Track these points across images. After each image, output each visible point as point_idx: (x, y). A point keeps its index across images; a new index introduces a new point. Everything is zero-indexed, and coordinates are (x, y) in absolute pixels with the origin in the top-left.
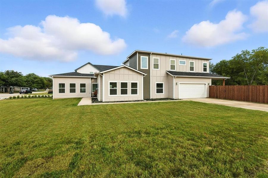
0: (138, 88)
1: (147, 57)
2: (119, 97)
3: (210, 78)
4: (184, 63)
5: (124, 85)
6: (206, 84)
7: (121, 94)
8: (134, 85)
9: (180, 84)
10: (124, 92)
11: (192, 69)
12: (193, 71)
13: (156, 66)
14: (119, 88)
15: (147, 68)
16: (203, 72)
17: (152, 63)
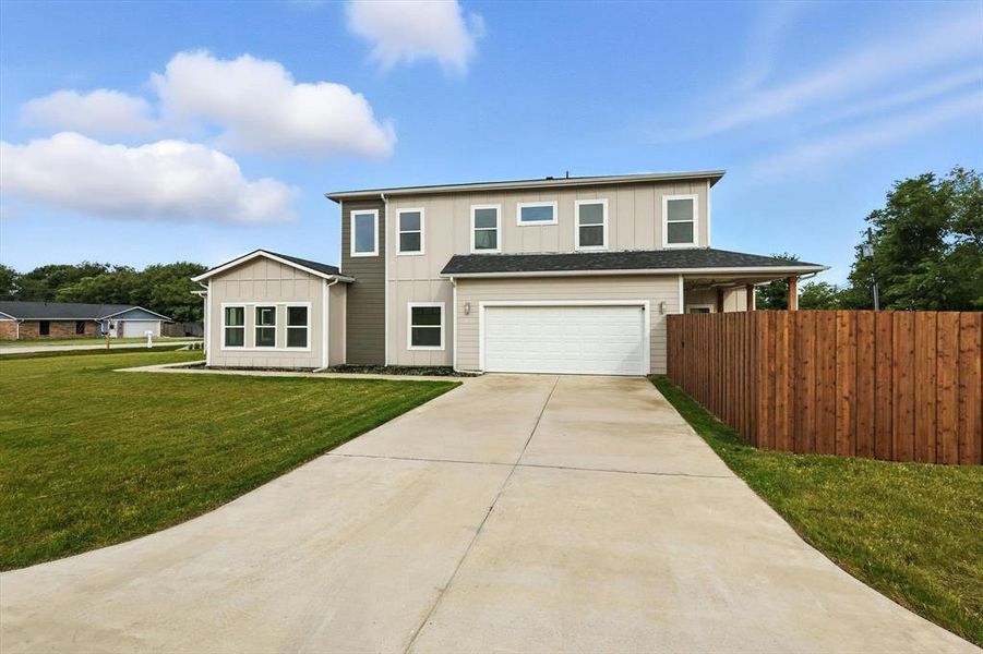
0: (309, 327)
1: (376, 212)
2: (250, 353)
3: (676, 276)
4: (546, 213)
5: (267, 315)
6: (647, 308)
7: (257, 345)
8: (298, 315)
9: (485, 307)
10: (265, 338)
11: (591, 235)
12: (602, 244)
13: (411, 242)
14: (250, 327)
15: (376, 253)
16: (666, 245)
17: (394, 232)
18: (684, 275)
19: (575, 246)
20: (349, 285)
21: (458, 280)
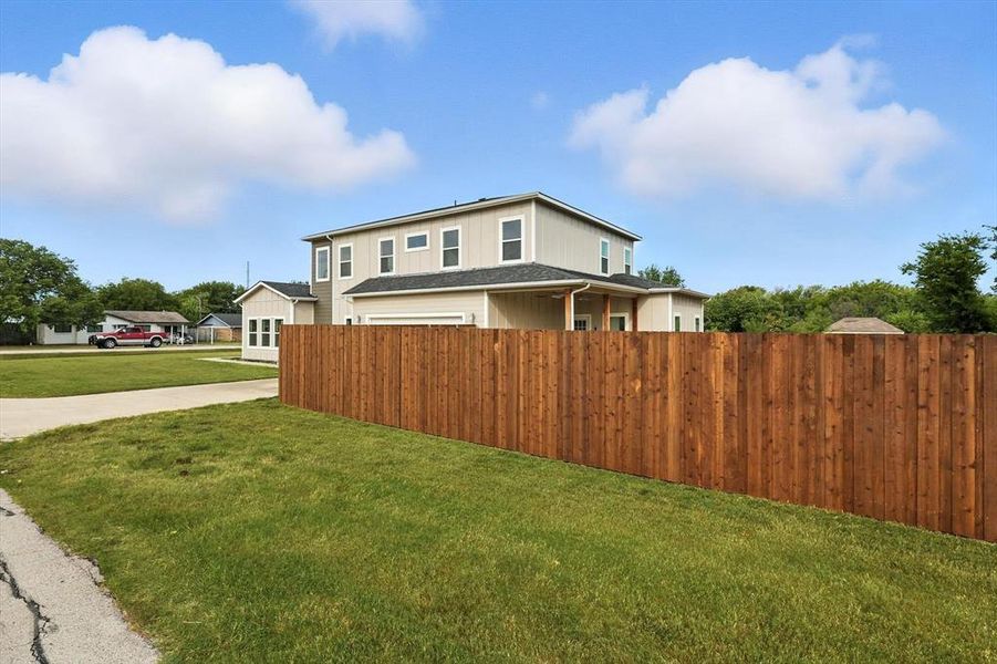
1: (328, 248)
4: (422, 241)
6: (463, 318)
7: (262, 346)
9: (370, 319)
11: (452, 257)
12: (457, 264)
14: (259, 333)
15: (328, 279)
16: (501, 263)
17: (337, 262)
18: (488, 290)
19: (440, 268)
20: (315, 302)
21: (355, 298)
